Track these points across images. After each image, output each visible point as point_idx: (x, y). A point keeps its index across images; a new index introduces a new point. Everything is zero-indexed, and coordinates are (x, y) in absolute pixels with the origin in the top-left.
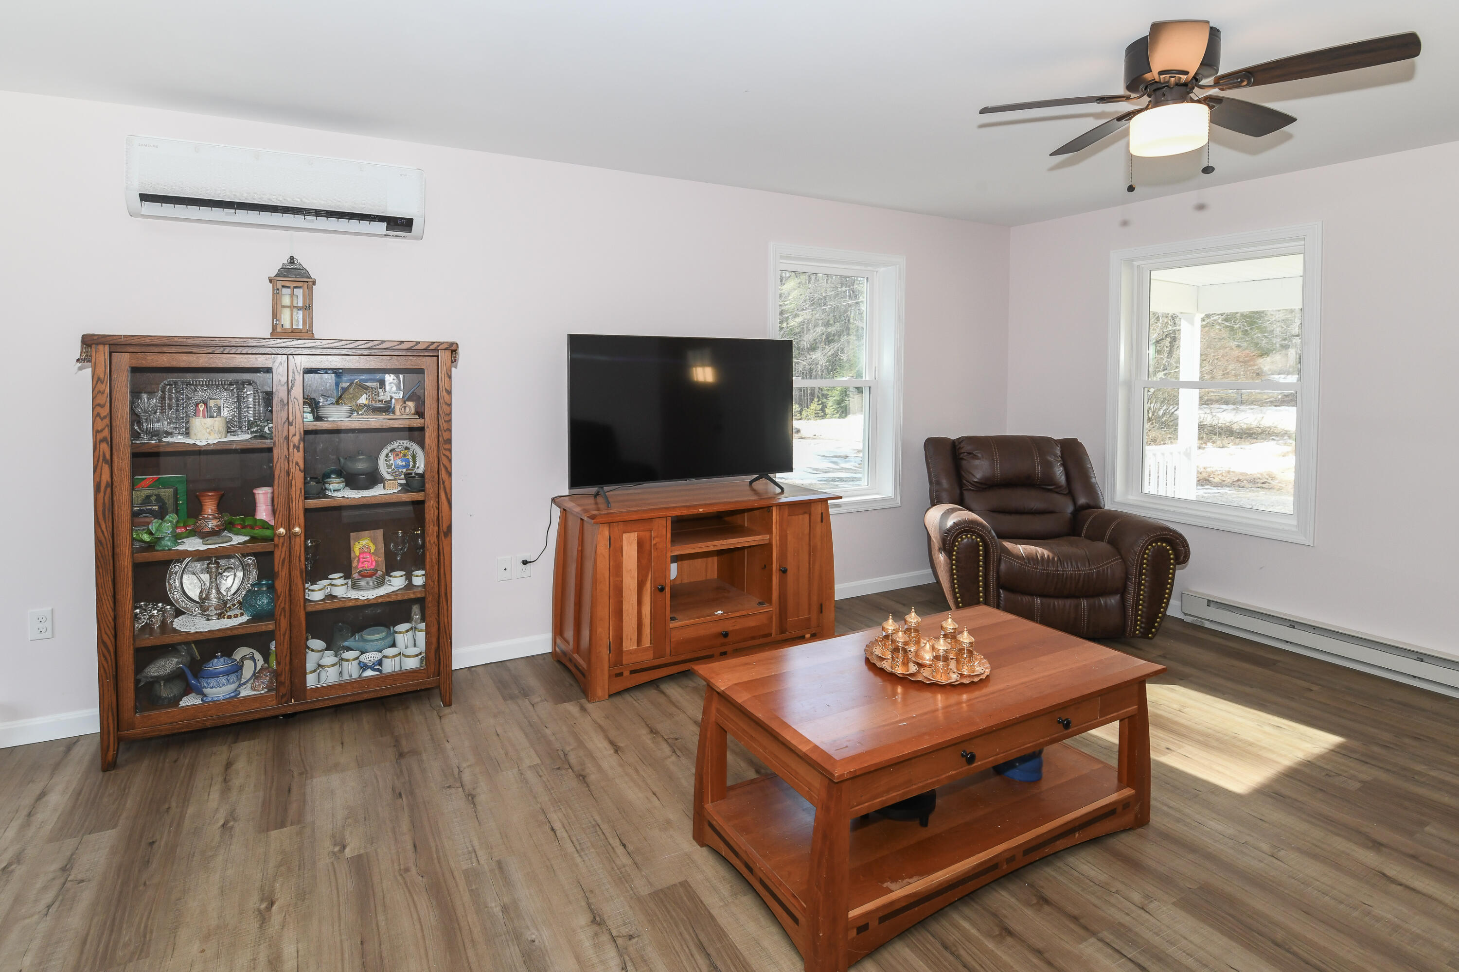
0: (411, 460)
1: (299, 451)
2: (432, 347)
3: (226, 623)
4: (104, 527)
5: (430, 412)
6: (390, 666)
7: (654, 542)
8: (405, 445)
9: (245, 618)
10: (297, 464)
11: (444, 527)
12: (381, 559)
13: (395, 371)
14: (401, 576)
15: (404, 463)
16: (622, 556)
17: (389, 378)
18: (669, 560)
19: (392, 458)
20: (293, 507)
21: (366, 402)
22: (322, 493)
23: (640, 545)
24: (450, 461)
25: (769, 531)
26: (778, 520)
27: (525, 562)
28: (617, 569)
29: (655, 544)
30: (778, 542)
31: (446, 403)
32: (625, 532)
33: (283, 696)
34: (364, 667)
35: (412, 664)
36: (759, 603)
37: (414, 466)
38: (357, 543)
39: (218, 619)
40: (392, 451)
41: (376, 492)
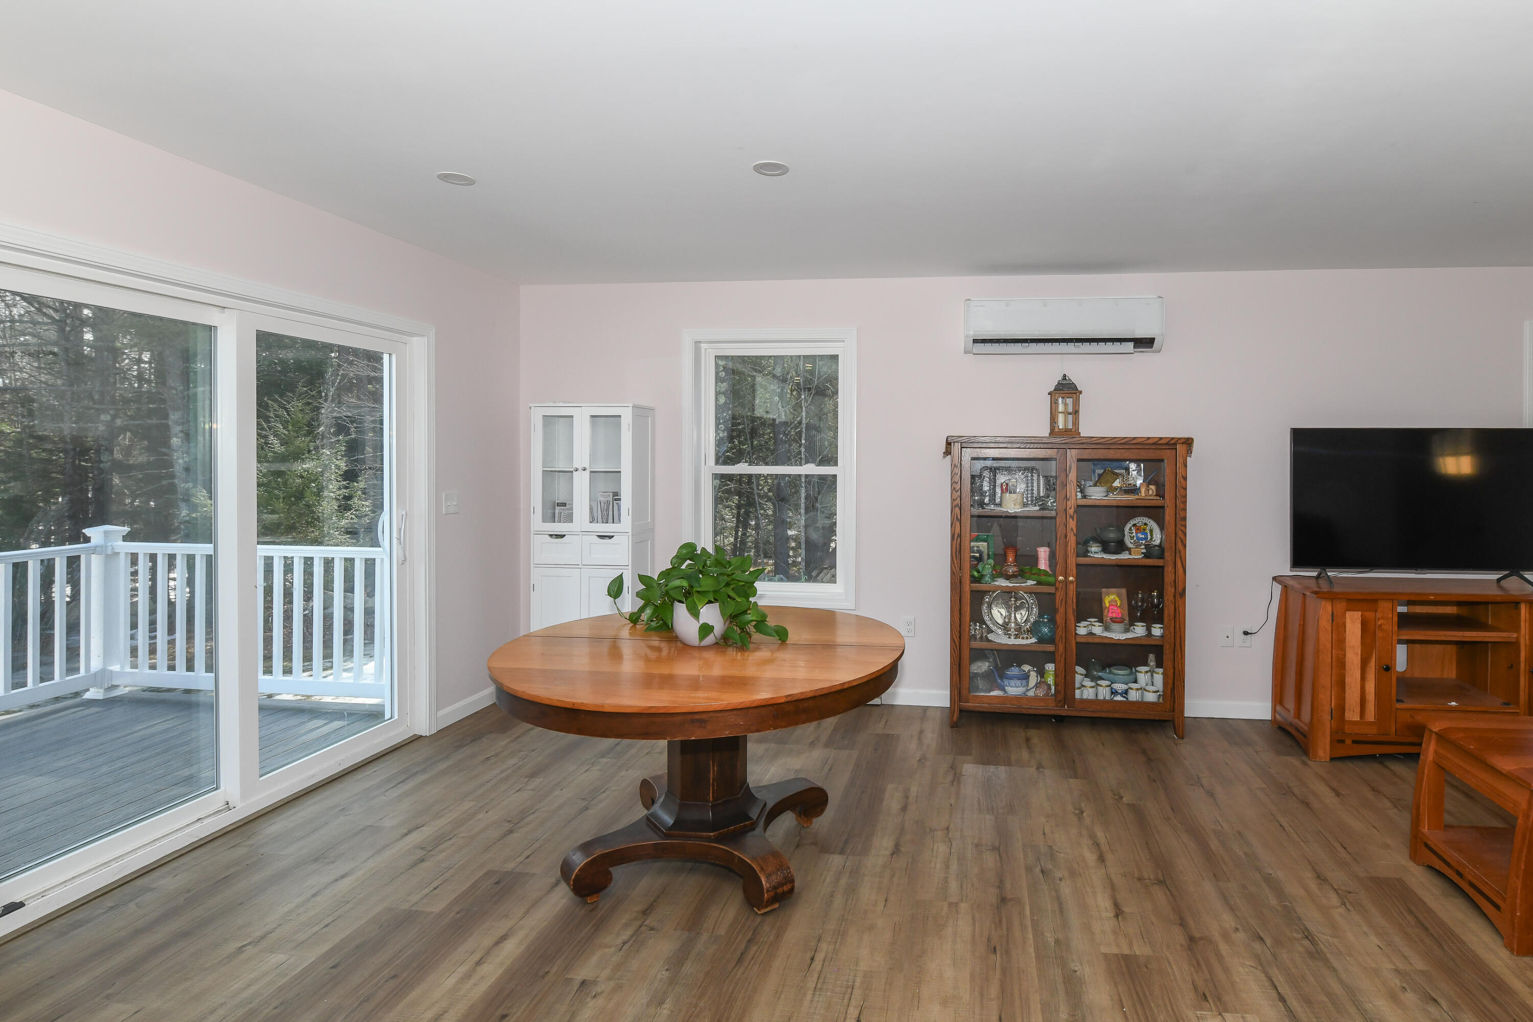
0: (1149, 534)
1: (1073, 520)
2: (1172, 442)
3: (1019, 641)
4: (955, 562)
5: (1169, 494)
6: (1134, 696)
7: (1379, 623)
8: (1144, 521)
9: (1034, 640)
10: (1072, 529)
11: (1180, 589)
12: (1126, 612)
13: (1137, 461)
14: (1143, 626)
15: (1143, 536)
16: (1345, 632)
17: (1133, 466)
18: (1395, 641)
19: (1134, 531)
20: (1069, 562)
21: (1119, 485)
22: (1085, 554)
23: (1364, 624)
24: (1185, 535)
25: (1517, 629)
26: (1527, 619)
27: (1246, 633)
28: (1340, 642)
29: (1381, 625)
30: (1527, 642)
31: (1183, 488)
32: (1348, 610)
33: (1059, 701)
34: (1114, 692)
35: (1151, 697)
36: (1504, 703)
37: (1151, 539)
38: (1107, 597)
39: (1015, 638)
40: (1134, 525)
41: (1124, 556)
